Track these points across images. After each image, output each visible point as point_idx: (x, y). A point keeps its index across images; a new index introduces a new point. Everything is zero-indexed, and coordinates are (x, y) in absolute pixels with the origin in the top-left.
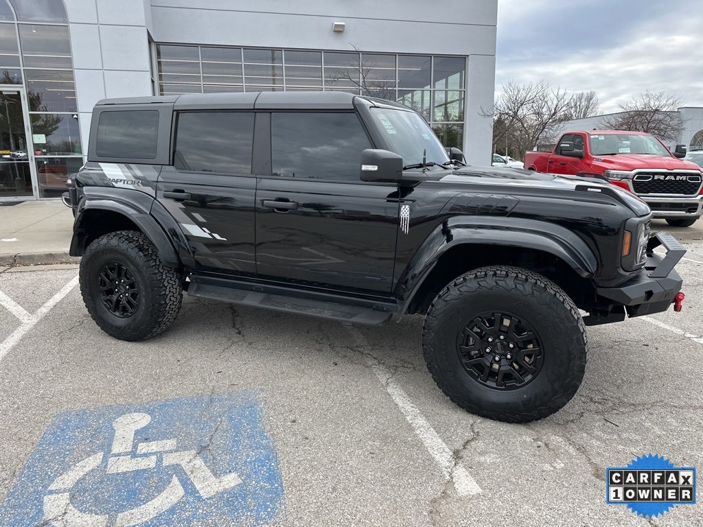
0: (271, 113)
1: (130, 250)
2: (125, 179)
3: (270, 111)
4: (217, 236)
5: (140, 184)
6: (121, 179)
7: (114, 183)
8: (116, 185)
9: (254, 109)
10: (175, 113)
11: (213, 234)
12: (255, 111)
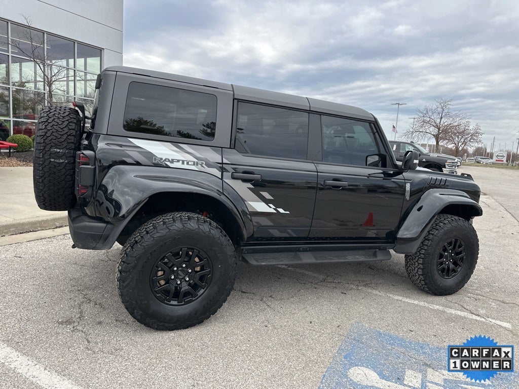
0: (321, 115)
2: (184, 159)
3: (321, 114)
4: (281, 211)
6: (178, 159)
7: (168, 163)
8: (170, 165)
9: (310, 110)
10: (236, 101)
11: (278, 209)
12: (310, 112)
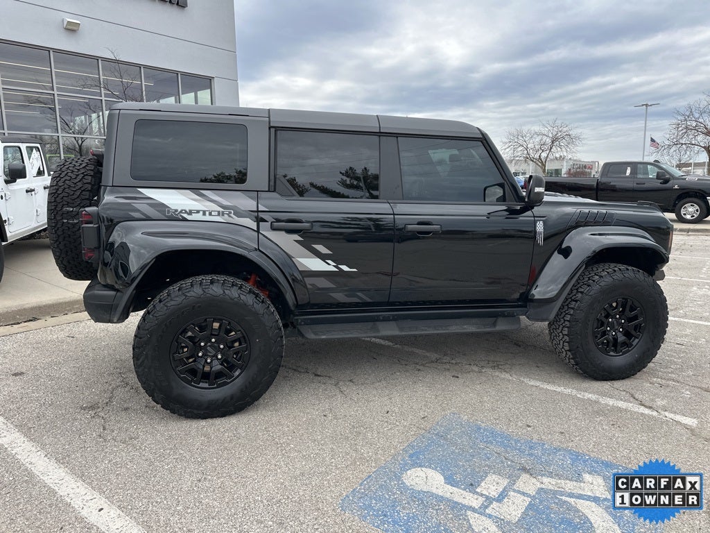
1: (242, 297)
3: (397, 135)
4: (345, 268)
5: (232, 215)
7: (185, 215)
8: (189, 217)
9: (380, 132)
10: (273, 130)
11: (340, 266)
